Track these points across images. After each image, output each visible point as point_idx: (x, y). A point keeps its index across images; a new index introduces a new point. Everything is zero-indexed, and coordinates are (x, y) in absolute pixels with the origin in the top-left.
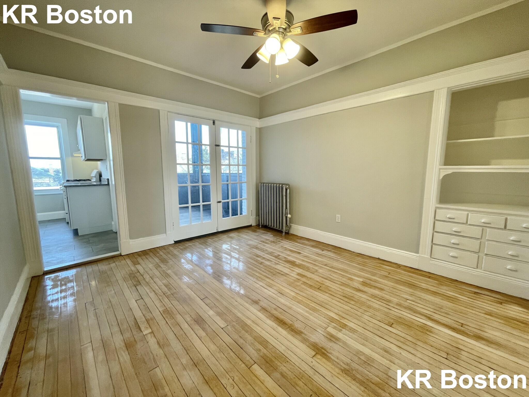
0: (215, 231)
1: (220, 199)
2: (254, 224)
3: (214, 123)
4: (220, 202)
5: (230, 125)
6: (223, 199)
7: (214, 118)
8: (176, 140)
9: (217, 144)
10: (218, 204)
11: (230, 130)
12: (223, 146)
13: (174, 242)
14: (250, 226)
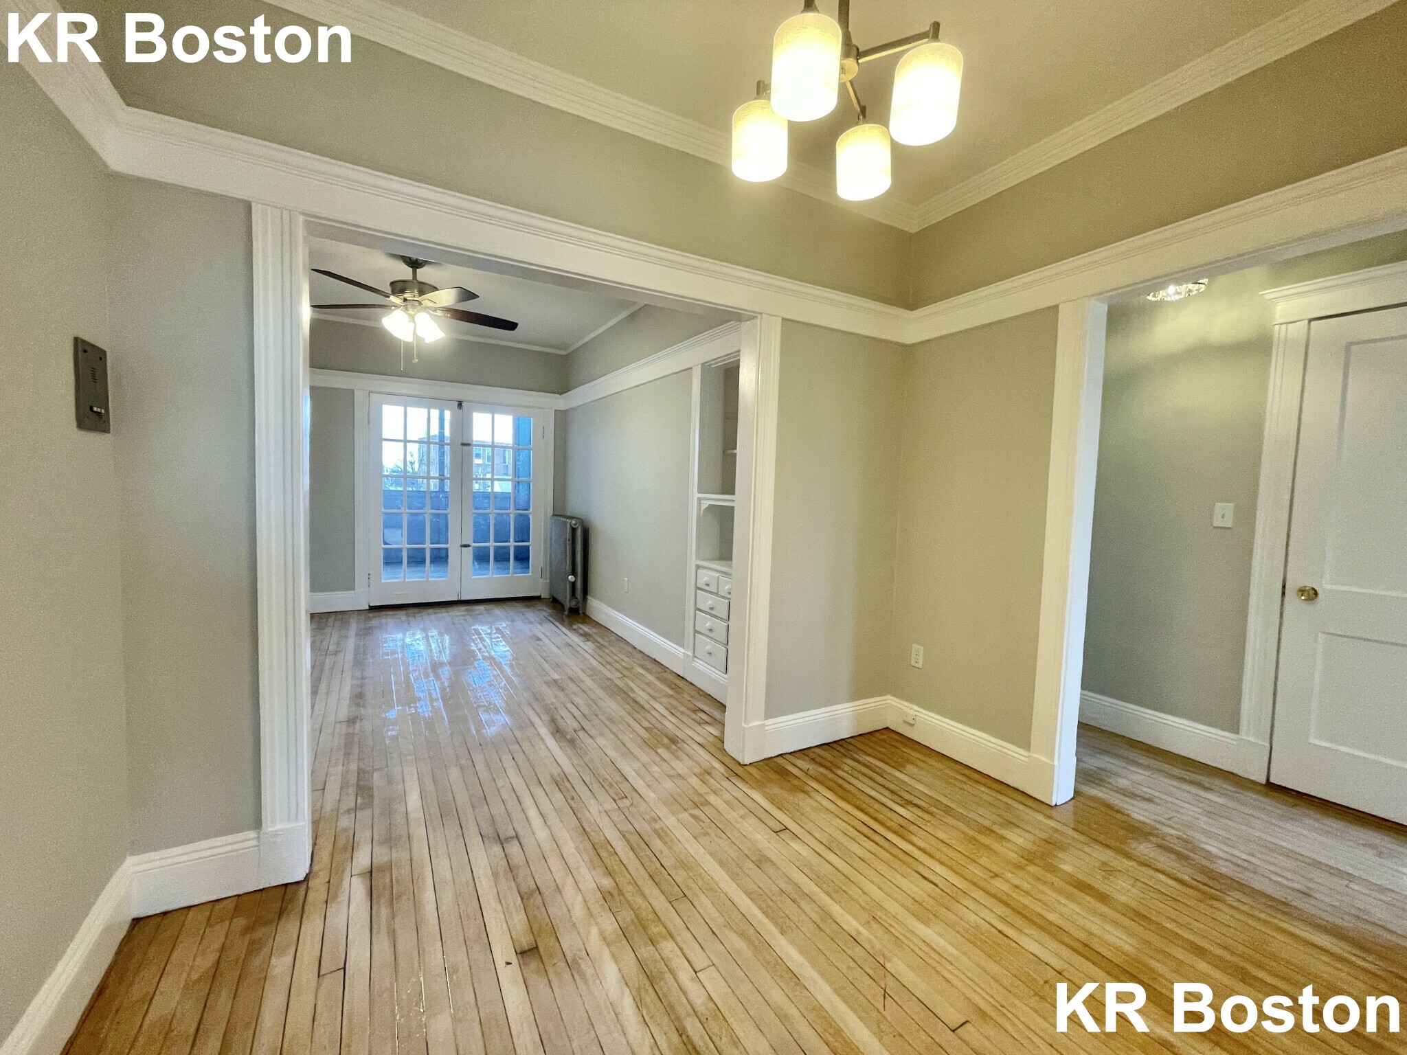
0: (455, 599)
1: (468, 540)
2: (545, 595)
3: (460, 405)
4: (467, 546)
5: (493, 407)
6: (474, 542)
7: (460, 398)
8: (384, 436)
9: (465, 442)
10: (463, 549)
11: (496, 416)
12: (476, 445)
13: (367, 608)
14: (538, 598)
